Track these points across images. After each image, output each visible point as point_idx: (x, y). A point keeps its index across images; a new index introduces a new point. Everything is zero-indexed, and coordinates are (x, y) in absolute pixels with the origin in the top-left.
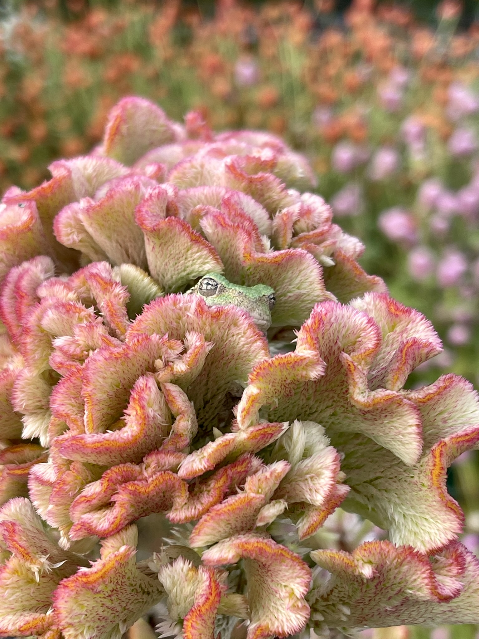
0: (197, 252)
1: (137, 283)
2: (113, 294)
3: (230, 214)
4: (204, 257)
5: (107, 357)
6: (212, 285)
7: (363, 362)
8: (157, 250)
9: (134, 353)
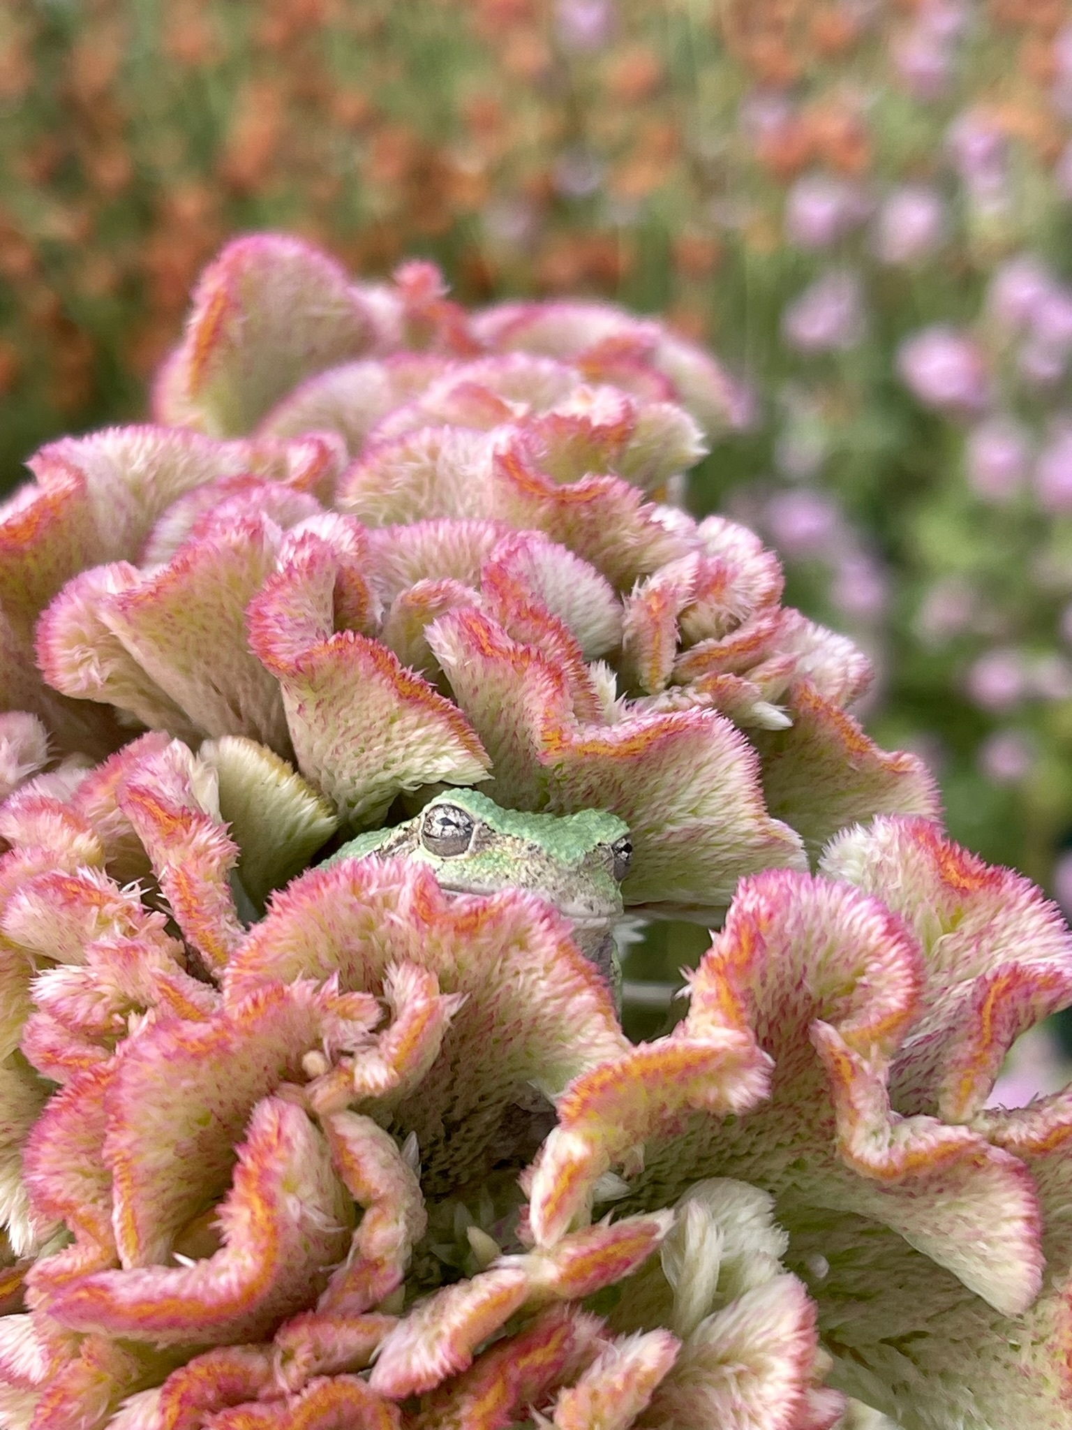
0: (417, 727)
1: (265, 791)
2: (191, 847)
3: (505, 613)
4: (435, 739)
5: (173, 1049)
6: (457, 826)
7: (874, 1050)
8: (310, 712)
9: (245, 1038)
